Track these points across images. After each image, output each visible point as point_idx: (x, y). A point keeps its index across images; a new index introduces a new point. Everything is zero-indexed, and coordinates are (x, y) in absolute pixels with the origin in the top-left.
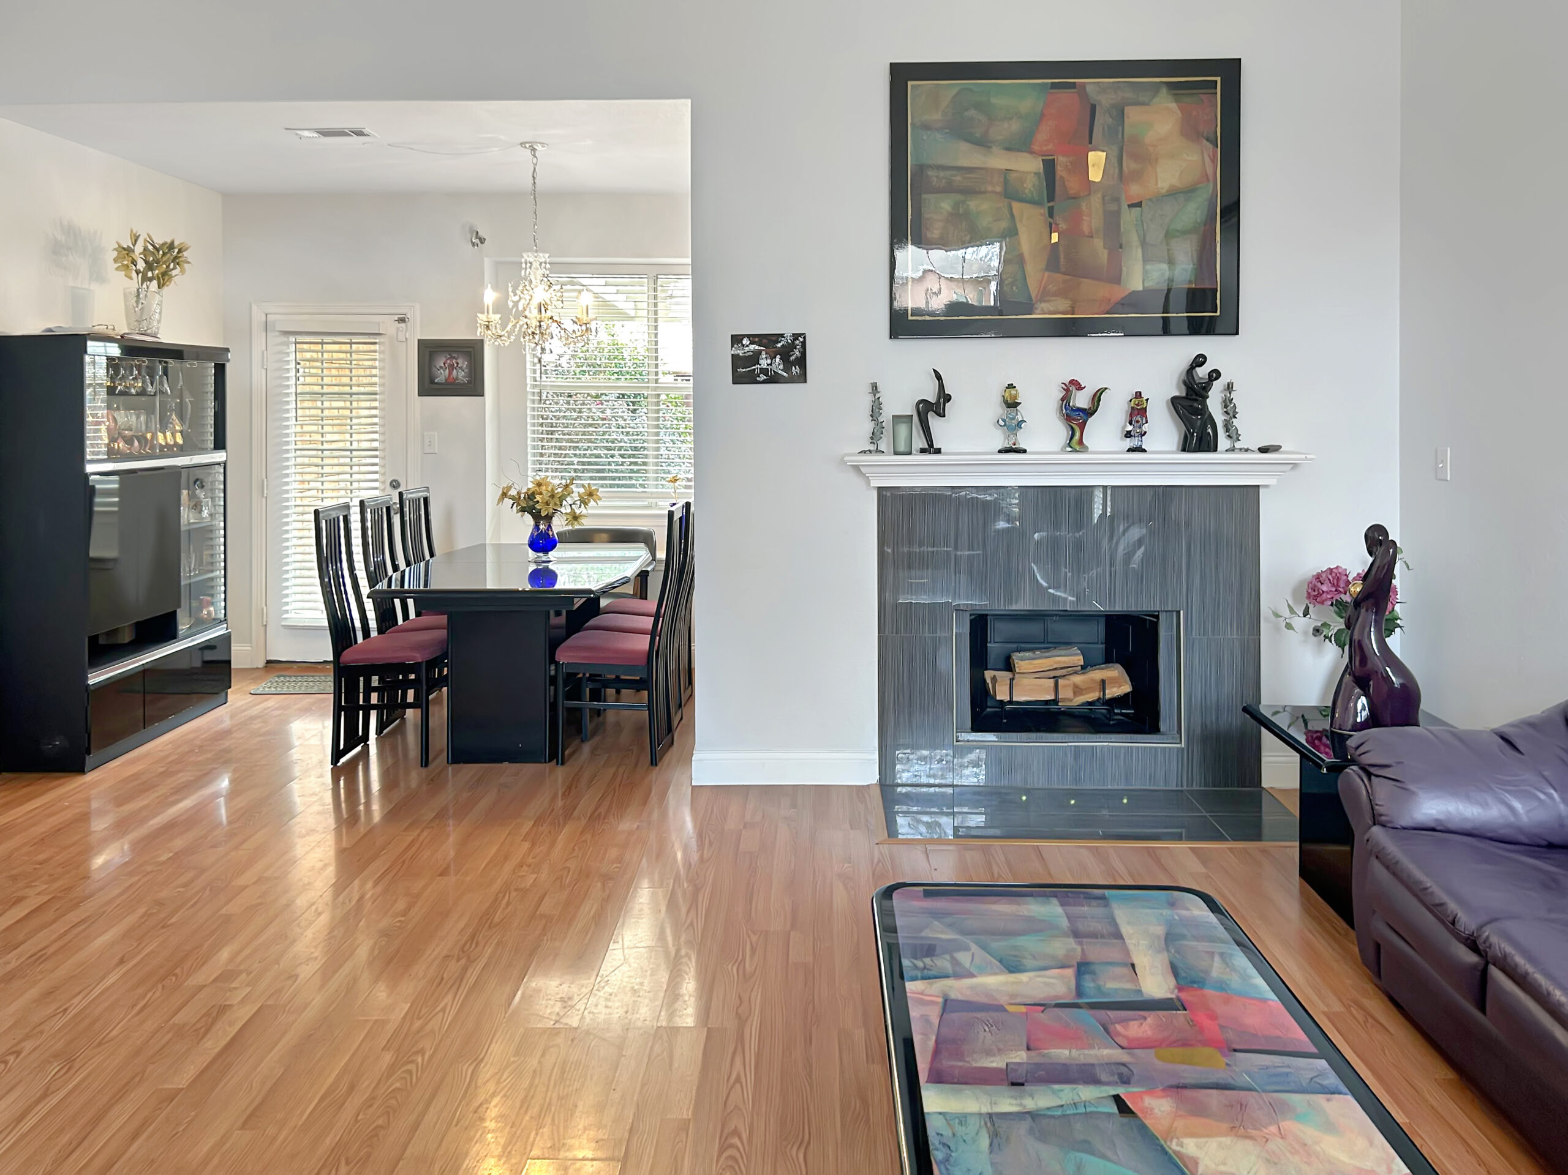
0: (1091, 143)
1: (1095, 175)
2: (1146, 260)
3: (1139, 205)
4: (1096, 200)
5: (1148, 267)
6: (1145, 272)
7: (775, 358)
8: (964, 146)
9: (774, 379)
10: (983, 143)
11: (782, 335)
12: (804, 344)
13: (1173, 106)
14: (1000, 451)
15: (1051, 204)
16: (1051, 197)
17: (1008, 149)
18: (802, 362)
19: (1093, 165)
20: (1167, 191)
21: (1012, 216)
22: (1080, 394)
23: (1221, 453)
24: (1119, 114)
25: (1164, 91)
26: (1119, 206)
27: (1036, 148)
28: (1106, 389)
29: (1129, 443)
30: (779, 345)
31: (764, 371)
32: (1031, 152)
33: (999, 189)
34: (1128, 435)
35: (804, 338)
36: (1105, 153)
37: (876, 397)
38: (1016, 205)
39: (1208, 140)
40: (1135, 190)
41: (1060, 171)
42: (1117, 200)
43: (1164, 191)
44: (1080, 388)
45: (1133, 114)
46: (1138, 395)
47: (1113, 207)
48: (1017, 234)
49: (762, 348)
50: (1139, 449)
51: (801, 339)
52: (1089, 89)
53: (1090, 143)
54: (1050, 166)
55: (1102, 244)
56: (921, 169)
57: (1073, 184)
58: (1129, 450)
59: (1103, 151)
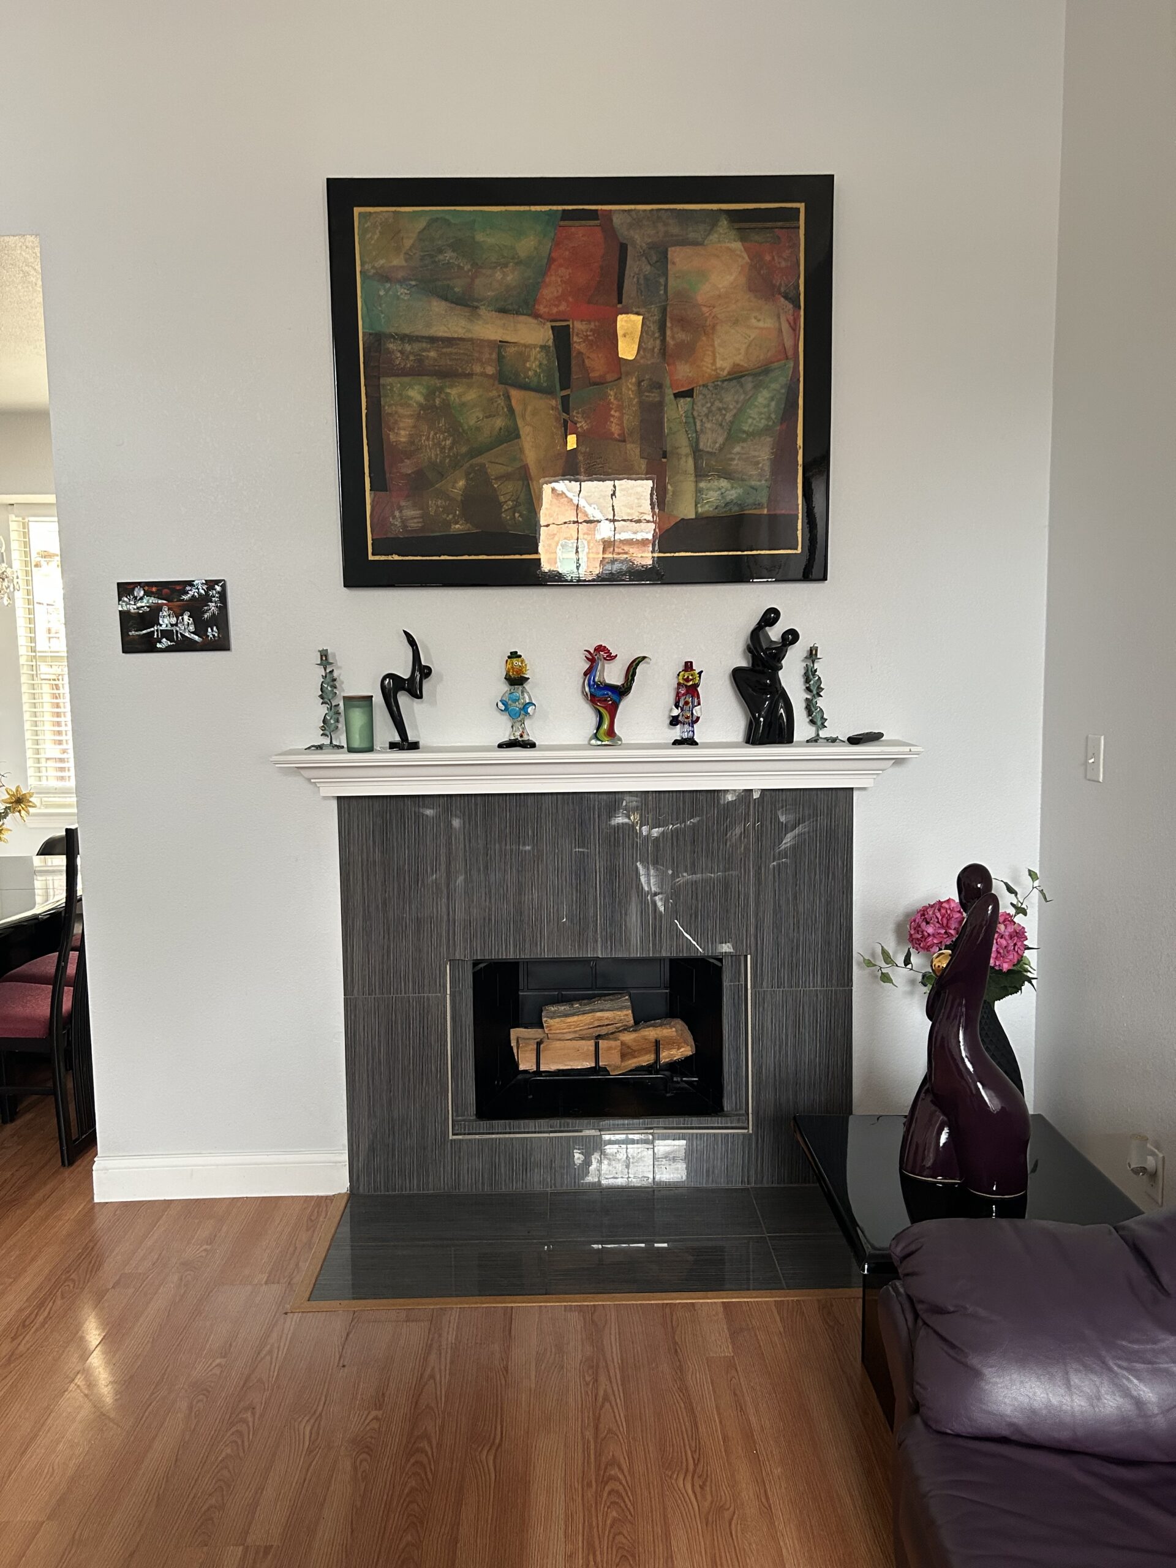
0: (620, 302)
1: (627, 350)
2: (700, 474)
3: (689, 393)
4: (629, 387)
5: (702, 485)
6: (698, 491)
7: (182, 615)
8: (438, 306)
9: (183, 645)
10: (466, 302)
11: (190, 583)
12: (223, 596)
13: (737, 246)
14: (500, 746)
15: (564, 393)
16: (565, 382)
17: (503, 311)
18: (221, 620)
19: (624, 336)
20: (729, 373)
21: (511, 410)
22: (608, 666)
23: (800, 744)
24: (660, 256)
25: (724, 222)
26: (662, 395)
27: (542, 309)
28: (644, 658)
29: (677, 733)
30: (185, 597)
31: (167, 634)
32: (536, 316)
33: (490, 370)
34: (674, 721)
35: (224, 587)
36: (641, 317)
37: (328, 671)
38: (515, 394)
39: (786, 297)
40: (683, 372)
41: (578, 344)
42: (659, 386)
43: (725, 373)
44: (611, 658)
45: (680, 259)
46: (688, 666)
47: (654, 397)
48: (518, 436)
49: (165, 602)
50: (690, 742)
51: (218, 588)
52: (617, 220)
53: (620, 304)
54: (562, 336)
55: (638, 451)
56: (377, 340)
57: (596, 364)
58: (676, 743)
59: (638, 314)
